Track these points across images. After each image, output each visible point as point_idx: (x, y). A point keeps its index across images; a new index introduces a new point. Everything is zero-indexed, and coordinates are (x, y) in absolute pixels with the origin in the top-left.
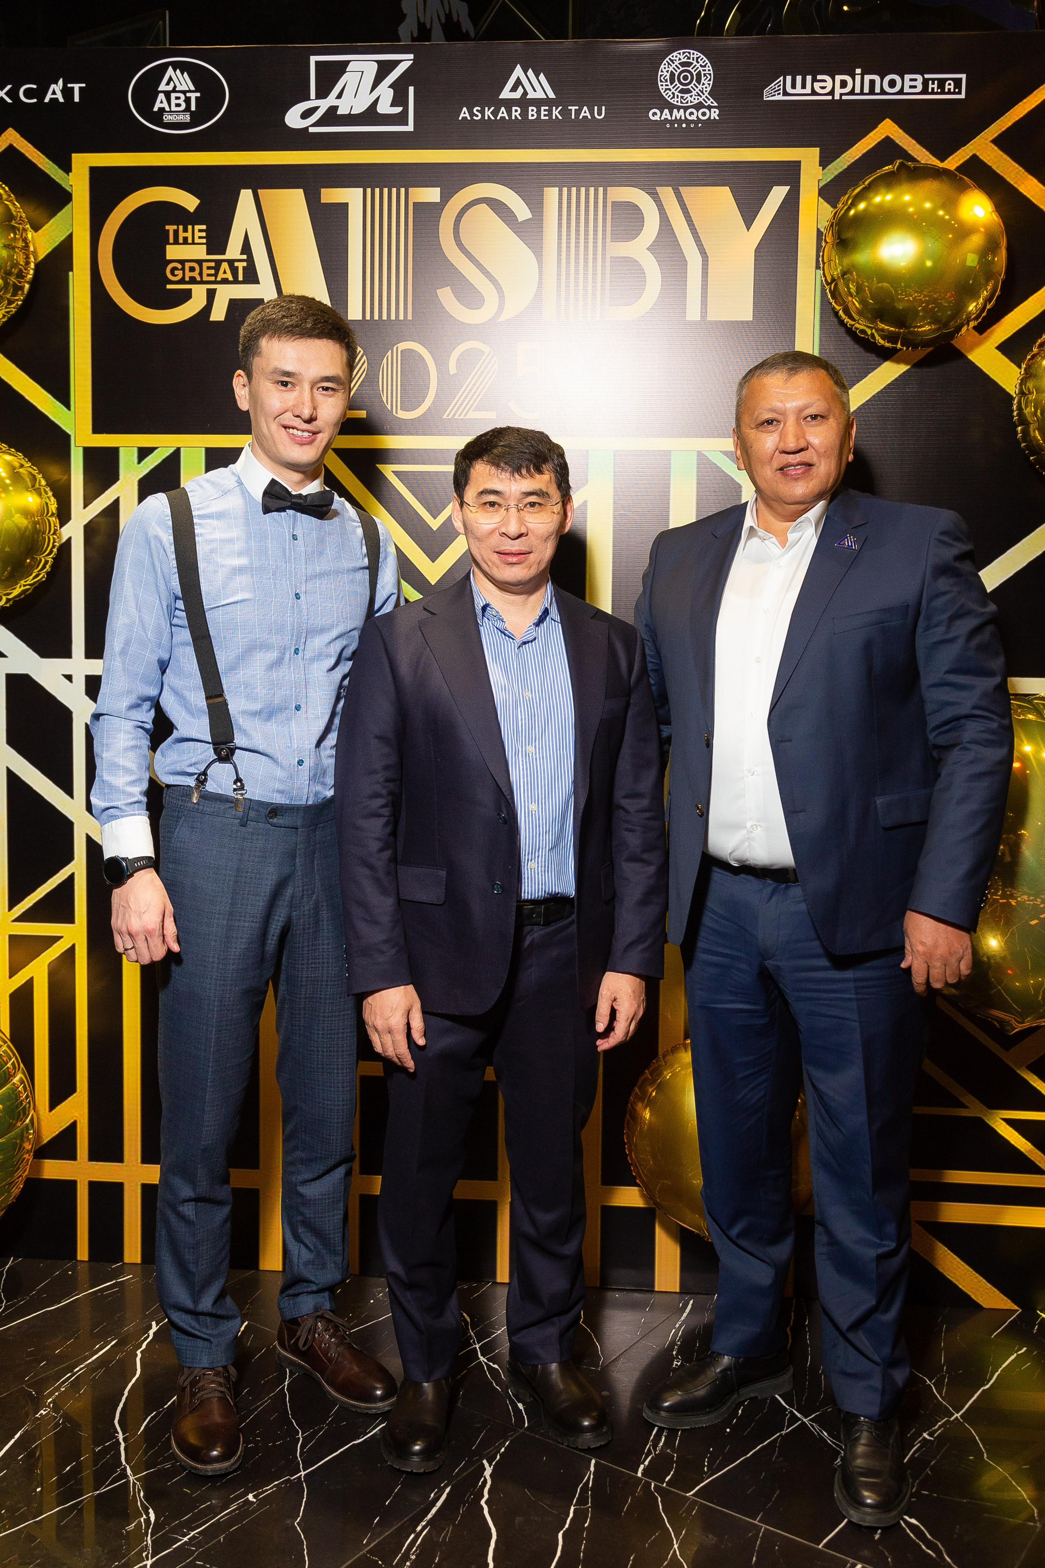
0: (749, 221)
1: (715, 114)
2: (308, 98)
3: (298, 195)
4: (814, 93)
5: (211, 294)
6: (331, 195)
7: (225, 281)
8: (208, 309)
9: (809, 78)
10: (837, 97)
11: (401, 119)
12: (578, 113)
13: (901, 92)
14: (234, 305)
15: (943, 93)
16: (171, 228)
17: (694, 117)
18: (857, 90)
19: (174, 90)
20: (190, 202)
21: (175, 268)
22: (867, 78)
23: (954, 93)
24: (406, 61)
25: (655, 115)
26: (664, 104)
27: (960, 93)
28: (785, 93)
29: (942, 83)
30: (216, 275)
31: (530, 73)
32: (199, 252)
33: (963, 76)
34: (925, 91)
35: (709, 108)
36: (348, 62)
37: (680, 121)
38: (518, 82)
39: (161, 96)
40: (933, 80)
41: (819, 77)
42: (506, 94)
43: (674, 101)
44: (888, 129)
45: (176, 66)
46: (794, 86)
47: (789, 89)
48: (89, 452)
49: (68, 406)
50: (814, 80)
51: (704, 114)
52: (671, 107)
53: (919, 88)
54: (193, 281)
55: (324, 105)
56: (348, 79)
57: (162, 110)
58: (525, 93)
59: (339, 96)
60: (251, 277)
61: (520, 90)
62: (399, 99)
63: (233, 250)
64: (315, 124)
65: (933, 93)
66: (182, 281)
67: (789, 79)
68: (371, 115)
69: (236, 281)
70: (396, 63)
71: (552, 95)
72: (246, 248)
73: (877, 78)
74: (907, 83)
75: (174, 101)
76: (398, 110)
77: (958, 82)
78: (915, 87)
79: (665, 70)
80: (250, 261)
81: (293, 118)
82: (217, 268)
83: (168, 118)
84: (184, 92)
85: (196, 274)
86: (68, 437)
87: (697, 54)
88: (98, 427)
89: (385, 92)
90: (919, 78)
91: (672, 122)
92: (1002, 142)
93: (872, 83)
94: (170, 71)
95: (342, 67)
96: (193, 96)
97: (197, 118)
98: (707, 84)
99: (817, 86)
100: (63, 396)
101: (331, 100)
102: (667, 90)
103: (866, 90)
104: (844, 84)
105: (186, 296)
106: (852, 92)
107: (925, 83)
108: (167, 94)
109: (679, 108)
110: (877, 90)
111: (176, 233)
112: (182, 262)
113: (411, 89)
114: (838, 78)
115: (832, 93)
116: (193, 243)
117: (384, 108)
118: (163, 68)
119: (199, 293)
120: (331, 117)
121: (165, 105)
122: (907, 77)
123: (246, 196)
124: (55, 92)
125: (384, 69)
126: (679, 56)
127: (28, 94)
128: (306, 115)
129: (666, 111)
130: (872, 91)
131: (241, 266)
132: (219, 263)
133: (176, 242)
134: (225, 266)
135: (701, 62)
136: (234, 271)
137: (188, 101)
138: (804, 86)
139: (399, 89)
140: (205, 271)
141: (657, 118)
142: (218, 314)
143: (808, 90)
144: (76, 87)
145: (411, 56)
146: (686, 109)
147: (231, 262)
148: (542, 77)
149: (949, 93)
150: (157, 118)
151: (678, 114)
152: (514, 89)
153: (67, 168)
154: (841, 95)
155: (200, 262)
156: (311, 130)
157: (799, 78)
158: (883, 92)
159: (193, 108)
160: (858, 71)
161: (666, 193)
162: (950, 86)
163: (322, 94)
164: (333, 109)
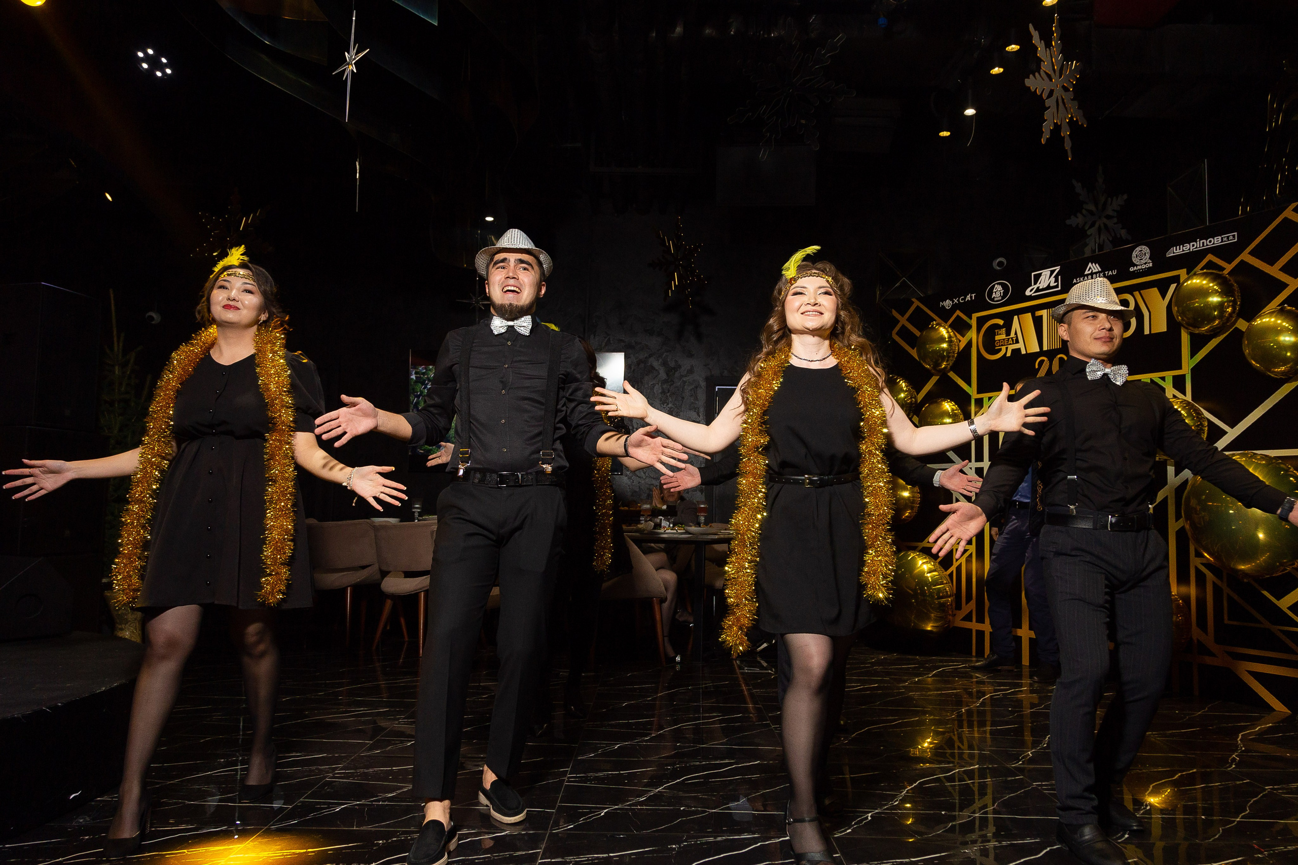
0: (1163, 297)
1: (1151, 265)
2: (1031, 286)
3: (1029, 316)
4: (1183, 251)
5: (1007, 348)
6: (1038, 313)
7: (1010, 344)
8: (1006, 353)
9: (1181, 246)
10: (1191, 250)
11: (1057, 286)
12: (1108, 273)
13: (1214, 244)
14: (1013, 350)
15: (1229, 241)
16: (996, 331)
17: (1144, 267)
18: (1198, 247)
19: (997, 291)
20: (1001, 322)
21: (997, 343)
22: (1201, 241)
23: (1233, 240)
24: (1058, 269)
25: (1132, 269)
26: (1134, 265)
27: (1235, 239)
28: (1174, 253)
29: (1228, 237)
30: (1008, 343)
31: (1093, 264)
32: (1004, 336)
33: (1236, 233)
34: (1222, 242)
35: (1149, 263)
36: (1041, 273)
37: (1140, 270)
38: (1090, 268)
39: (994, 293)
40: (1225, 237)
41: (1185, 245)
42: (1086, 272)
43: (1137, 264)
44: (1210, 257)
45: (997, 284)
46: (1176, 250)
47: (1175, 251)
48: (976, 400)
49: (971, 387)
50: (1183, 246)
51: (1147, 265)
52: (1137, 266)
53: (1220, 241)
54: (1002, 345)
55: (1036, 287)
56: (1042, 278)
57: (994, 297)
58: (1092, 271)
59: (1040, 283)
60: (1017, 342)
61: (1091, 270)
62: (1056, 281)
63: (1013, 335)
64: (1034, 293)
65: (1225, 241)
66: (999, 346)
67: (1175, 248)
68: (1049, 287)
69: (1013, 344)
70: (1055, 270)
71: (1100, 270)
72: (1016, 333)
73: (1205, 241)
74: (1216, 240)
75: (997, 294)
76: (1056, 284)
77: (1234, 236)
78: (1218, 241)
79: (1134, 254)
80: (1017, 337)
81: (1028, 293)
82: (1008, 341)
83: (995, 299)
84: (1000, 291)
85: (1003, 343)
86: (971, 396)
87: (1144, 247)
88: (978, 392)
89: (1053, 279)
90: (1220, 237)
91: (1137, 270)
92: (1252, 253)
93: (1203, 243)
94: (996, 285)
95: (1040, 275)
96: (1002, 291)
97: (1003, 298)
98: (1148, 256)
99: (1184, 248)
100: (969, 384)
101: (1038, 285)
102: (1135, 260)
103: (1201, 246)
104: (1193, 245)
105: (1000, 350)
106: (1196, 248)
107: (1222, 239)
108: (995, 292)
109: (1139, 265)
110: (1205, 245)
111: (998, 332)
112: (999, 340)
113: (1060, 277)
114: (1191, 244)
115: (1189, 249)
116: (1002, 334)
117: (1052, 284)
118: (994, 285)
119: (1004, 348)
120: (1038, 290)
121: (995, 296)
122: (1215, 238)
123: (1016, 317)
124: (968, 298)
125: (1052, 272)
126: (1138, 249)
127: (962, 300)
128: (1031, 291)
129: (1135, 267)
130: (1203, 246)
131: (1014, 339)
132: (1009, 339)
133: (998, 335)
134: (1010, 339)
135: (1146, 249)
136: (1013, 340)
137: (1000, 293)
138: (1180, 249)
139: (1056, 277)
140: (1005, 342)
141: (1132, 270)
142: (1009, 354)
143: (1181, 250)
144: (973, 295)
145: (1059, 267)
146: (1141, 265)
147: (1012, 338)
148: (1097, 265)
149: (1231, 240)
150: (993, 300)
151: (1139, 267)
152: (1089, 270)
153: (971, 318)
154: (1193, 249)
155: (1004, 339)
156: (1033, 295)
157: (1178, 247)
158: (1207, 245)
159: (1002, 295)
160: (1198, 240)
161: (1137, 294)
162: (1231, 238)
163: (1035, 284)
164: (1038, 287)
